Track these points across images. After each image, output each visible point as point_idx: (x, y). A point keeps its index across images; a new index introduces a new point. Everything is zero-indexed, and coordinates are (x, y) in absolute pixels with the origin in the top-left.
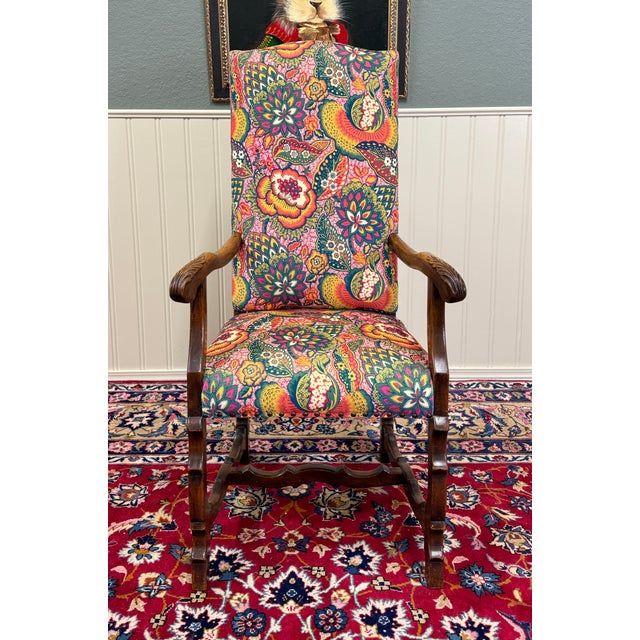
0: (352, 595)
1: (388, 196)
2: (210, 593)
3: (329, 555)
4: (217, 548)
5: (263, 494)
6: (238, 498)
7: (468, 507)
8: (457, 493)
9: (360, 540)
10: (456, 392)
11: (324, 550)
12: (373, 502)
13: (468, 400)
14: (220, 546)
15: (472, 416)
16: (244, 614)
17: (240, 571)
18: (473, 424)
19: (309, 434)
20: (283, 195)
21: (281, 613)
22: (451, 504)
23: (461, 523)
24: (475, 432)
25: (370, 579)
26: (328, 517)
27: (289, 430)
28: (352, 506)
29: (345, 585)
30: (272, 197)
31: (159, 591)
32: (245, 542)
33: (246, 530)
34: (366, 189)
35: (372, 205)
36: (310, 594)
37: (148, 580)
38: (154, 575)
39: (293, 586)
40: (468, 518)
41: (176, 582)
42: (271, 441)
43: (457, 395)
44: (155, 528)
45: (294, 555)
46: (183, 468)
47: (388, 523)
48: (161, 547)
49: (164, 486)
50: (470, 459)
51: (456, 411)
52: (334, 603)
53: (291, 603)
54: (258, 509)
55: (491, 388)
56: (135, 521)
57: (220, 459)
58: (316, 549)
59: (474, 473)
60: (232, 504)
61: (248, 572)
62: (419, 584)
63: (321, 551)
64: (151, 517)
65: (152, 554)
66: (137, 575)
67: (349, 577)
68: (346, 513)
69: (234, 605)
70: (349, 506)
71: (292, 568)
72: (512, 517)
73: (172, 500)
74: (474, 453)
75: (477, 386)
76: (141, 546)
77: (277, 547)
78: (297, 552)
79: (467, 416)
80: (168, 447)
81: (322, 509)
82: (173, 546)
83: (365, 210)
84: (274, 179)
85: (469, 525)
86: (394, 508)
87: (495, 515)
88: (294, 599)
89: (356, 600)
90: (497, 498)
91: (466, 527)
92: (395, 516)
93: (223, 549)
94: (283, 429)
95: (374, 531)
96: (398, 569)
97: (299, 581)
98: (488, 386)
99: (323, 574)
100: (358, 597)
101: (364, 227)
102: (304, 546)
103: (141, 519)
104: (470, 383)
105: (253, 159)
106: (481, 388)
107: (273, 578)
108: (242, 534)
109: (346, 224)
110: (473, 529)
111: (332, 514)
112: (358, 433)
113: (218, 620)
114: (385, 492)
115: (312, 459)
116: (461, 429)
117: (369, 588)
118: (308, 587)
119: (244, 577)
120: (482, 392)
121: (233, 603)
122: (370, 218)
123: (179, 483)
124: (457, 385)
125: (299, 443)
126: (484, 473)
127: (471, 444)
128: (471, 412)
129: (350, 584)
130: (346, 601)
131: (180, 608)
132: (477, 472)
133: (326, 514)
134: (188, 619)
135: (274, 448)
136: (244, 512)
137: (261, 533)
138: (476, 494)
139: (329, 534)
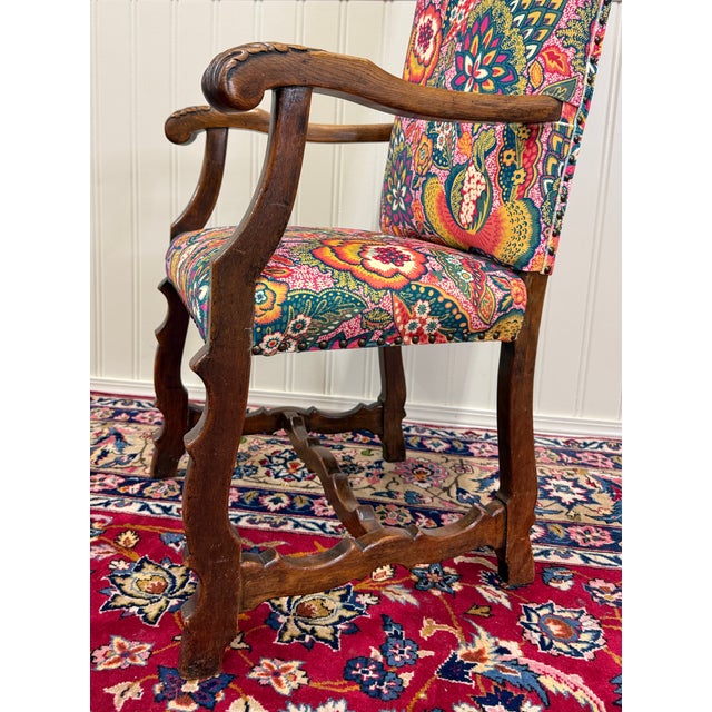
5: (186, 575)
6: (137, 575)
7: (578, 653)
8: (558, 621)
9: (337, 697)
10: (564, 452)
12: (384, 617)
13: (583, 464)
15: (590, 487)
18: (591, 501)
19: (307, 487)
22: (542, 641)
23: (563, 689)
24: (593, 514)
26: (286, 637)
27: (277, 476)
28: (342, 619)
32: (101, 668)
33: (117, 640)
40: (577, 679)
42: (242, 490)
43: (565, 457)
47: (405, 668)
50: (583, 557)
51: (563, 478)
54: (162, 603)
57: (145, 507)
58: (236, 707)
59: (592, 584)
60: (120, 586)
68: (324, 632)
70: (336, 619)
74: (592, 548)
75: (600, 446)
77: (157, 689)
78: (191, 708)
79: (582, 487)
81: (282, 619)
85: (579, 695)
86: (424, 634)
91: (572, 698)
92: (422, 654)
94: (268, 474)
95: (372, 681)
102: (214, 695)
104: (588, 441)
106: (606, 449)
108: (104, 649)
110: (588, 706)
111: (297, 632)
112: (390, 494)
114: (413, 601)
115: (297, 525)
116: (570, 506)
120: (608, 455)
124: (567, 442)
125: (285, 499)
126: (612, 586)
127: (589, 532)
128: (589, 482)
132: (599, 584)
133: (285, 629)
135: (241, 500)
136: (133, 605)
137: (142, 653)
138: (597, 628)
139: (276, 674)
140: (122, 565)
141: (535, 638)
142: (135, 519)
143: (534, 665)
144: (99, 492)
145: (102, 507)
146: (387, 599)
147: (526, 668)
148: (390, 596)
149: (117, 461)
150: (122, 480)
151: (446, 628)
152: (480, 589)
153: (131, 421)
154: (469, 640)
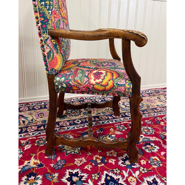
0: (135, 178)
3: (116, 163)
4: (68, 171)
6: (66, 146)
7: (152, 133)
8: (145, 129)
9: (124, 153)
11: (113, 161)
14: (68, 169)
17: (83, 179)
19: (81, 117)
22: (146, 133)
23: (154, 139)
25: (138, 169)
27: (73, 116)
29: (130, 174)
32: (79, 165)
33: (76, 159)
36: (119, 182)
42: (68, 121)
43: (123, 97)
44: (33, 168)
45: (103, 166)
48: (40, 177)
49: (30, 147)
51: (126, 102)
52: (131, 184)
54: (77, 149)
58: (110, 161)
59: (145, 121)
60: (65, 149)
61: (87, 179)
62: (156, 167)
63: (112, 161)
64: (29, 163)
65: (37, 181)
67: (130, 170)
71: (105, 172)
73: (36, 153)
76: (30, 179)
77: (93, 164)
78: (103, 165)
80: (24, 130)
82: (46, 175)
87: (162, 134)
89: (139, 180)
90: (158, 128)
91: (156, 140)
93: (70, 171)
94: (70, 116)
96: (145, 162)
97: (111, 177)
99: (119, 171)
100: (138, 178)
102: (104, 161)
103: (24, 165)
107: (100, 179)
108: (76, 162)
110: (159, 141)
112: (99, 113)
114: (121, 133)
117: (141, 173)
118: (117, 179)
123: (36, 145)
125: (79, 120)
126: (148, 121)
129: (132, 173)
130: (135, 181)
135: (70, 123)
136: (72, 152)
137: (84, 160)
138: (151, 128)
139: (111, 154)
140: (60, 145)
141: (144, 133)
144: (34, 131)
145: (39, 135)
146: (117, 134)
147: (147, 138)
149: (29, 123)
150: (37, 127)
152: (130, 128)
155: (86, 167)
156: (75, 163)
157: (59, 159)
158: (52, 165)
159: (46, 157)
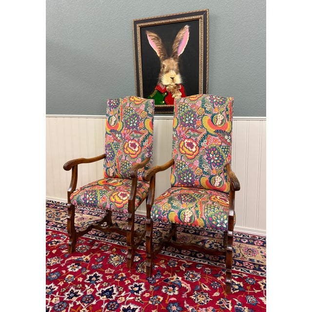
0: (126, 300)
1: (226, 150)
2: (84, 286)
3: (129, 284)
5: (123, 258)
6: (114, 257)
7: (192, 281)
8: (193, 275)
9: (143, 282)
11: (128, 282)
12: (158, 270)
16: (88, 296)
17: (97, 282)
20: (188, 147)
21: (99, 299)
23: (185, 286)
25: (136, 296)
29: (126, 296)
30: (184, 148)
31: (70, 281)
32: (106, 273)
33: (109, 269)
34: (217, 147)
35: (220, 152)
36: (113, 296)
37: (69, 277)
38: (72, 276)
39: (110, 292)
40: (189, 285)
41: (76, 279)
44: (83, 261)
45: (117, 281)
46: (105, 243)
47: (158, 279)
48: (80, 267)
49: (95, 248)
50: (208, 263)
51: (218, 243)
52: (118, 301)
53: (105, 297)
54: (118, 263)
55: (242, 236)
56: (79, 257)
57: (119, 243)
58: (126, 281)
59: (206, 269)
60: (111, 259)
61: (99, 283)
62: (151, 303)
64: (84, 257)
65: (76, 269)
66: (68, 274)
67: (129, 294)
69: (88, 292)
71: (114, 286)
72: (207, 289)
73: (94, 253)
74: (212, 261)
76: (75, 266)
77: (114, 277)
78: (119, 281)
81: (139, 268)
82: (84, 268)
83: (217, 154)
84: (185, 142)
85: (187, 288)
86: (164, 274)
87: (201, 286)
88: (107, 296)
89: (126, 302)
90: (207, 280)
91: (186, 288)
92: (162, 277)
93: (97, 273)
95: (150, 280)
96: (148, 296)
97: (113, 290)
98: (240, 235)
99: (122, 290)
101: (216, 160)
102: (123, 279)
103: (81, 257)
105: (179, 135)
106: (237, 235)
107: (105, 287)
109: (209, 159)
111: (141, 271)
113: (80, 295)
114: (165, 268)
117: (133, 299)
118: (114, 293)
119: (97, 284)
121: (88, 291)
122: (219, 157)
123: (100, 248)
126: (210, 269)
127: (214, 257)
129: (128, 296)
130: (122, 301)
131: (72, 288)
133: (139, 270)
134: (72, 292)
136: (113, 263)
137: (113, 271)
139: (134, 277)
140: (112, 255)
141: (186, 277)
142: (116, 245)
143: (182, 281)
144: (110, 239)
145: (110, 242)
148: (161, 266)
151: (169, 273)
152: (181, 267)
153: (120, 220)
154: (173, 276)
155: (107, 277)
156: (106, 271)
157: (101, 263)
158: (93, 265)
159: (96, 259)
